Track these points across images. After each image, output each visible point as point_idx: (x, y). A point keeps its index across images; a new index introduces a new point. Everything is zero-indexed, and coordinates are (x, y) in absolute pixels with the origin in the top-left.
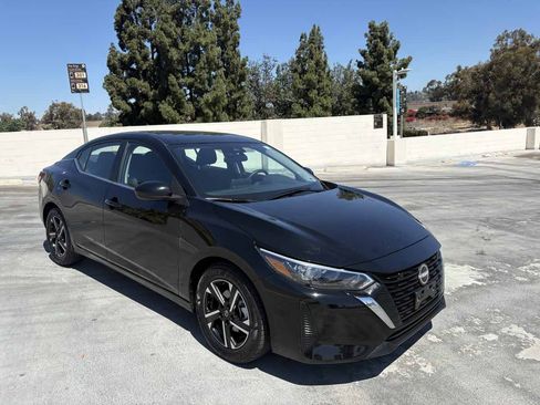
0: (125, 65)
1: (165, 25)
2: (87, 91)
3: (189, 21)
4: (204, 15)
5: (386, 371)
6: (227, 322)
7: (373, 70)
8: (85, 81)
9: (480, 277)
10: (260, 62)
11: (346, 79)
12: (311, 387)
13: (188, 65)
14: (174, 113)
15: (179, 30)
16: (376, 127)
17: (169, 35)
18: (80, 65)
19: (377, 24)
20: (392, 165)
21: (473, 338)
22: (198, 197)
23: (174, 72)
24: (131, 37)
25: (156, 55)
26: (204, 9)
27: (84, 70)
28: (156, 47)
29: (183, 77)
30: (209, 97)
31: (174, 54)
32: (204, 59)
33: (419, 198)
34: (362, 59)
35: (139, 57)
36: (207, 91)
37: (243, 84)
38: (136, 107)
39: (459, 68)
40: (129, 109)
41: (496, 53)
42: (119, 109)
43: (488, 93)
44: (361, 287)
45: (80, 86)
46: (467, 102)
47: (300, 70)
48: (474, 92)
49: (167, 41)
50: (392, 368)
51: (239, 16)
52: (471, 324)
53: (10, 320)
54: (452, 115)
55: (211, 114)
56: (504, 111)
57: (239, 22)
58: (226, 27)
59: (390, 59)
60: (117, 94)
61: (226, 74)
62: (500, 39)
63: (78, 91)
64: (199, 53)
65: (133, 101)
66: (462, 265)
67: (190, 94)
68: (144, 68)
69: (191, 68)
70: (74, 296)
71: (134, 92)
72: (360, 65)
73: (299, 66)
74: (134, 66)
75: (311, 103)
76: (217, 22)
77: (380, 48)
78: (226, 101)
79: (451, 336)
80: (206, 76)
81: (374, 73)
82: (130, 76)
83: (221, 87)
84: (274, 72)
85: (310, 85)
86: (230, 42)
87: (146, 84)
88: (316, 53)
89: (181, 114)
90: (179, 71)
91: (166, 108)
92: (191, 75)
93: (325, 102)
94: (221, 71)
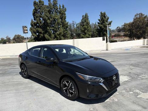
0: (35, 24)
1: (46, 14)
2: (27, 33)
3: (53, 13)
4: (57, 11)
5: (106, 101)
6: (69, 90)
7: (102, 24)
8: (27, 30)
9: (129, 79)
10: (72, 23)
11: (95, 27)
12: (89, 105)
13: (52, 24)
14: (49, 37)
15: (50, 15)
16: (103, 40)
17: (47, 16)
18: (26, 26)
19: (103, 13)
20: (108, 50)
21: (127, 93)
22: (61, 61)
23: (48, 26)
24: (37, 17)
25: (44, 22)
26: (57, 10)
27: (27, 27)
28: (44, 19)
29: (51, 27)
30: (58, 33)
31: (49, 21)
32: (57, 22)
33: (114, 59)
34: (99, 22)
35: (39, 22)
36: (58, 31)
37: (67, 29)
38: (38, 36)
39: (125, 23)
41: (135, 19)
42: (34, 36)
43: (133, 30)
44: (100, 81)
46: (127, 32)
47: (82, 25)
48: (129, 30)
49: (47, 18)
50: (108, 100)
51: (66, 11)
52: (127, 90)
53: (15, 92)
54: (123, 36)
55: (59, 37)
56: (138, 35)
57: (66, 13)
58: (62, 14)
59: (106, 21)
60: (33, 32)
61: (63, 26)
62: (135, 16)
63: (25, 33)
64: (55, 21)
65: (37, 34)
66: (125, 76)
67: (53, 32)
68: (41, 25)
69: (53, 25)
70: (30, 85)
71: (38, 32)
72: (98, 23)
73: (82, 24)
74: (38, 25)
75: (85, 34)
76: (60, 13)
77: (104, 19)
78: (63, 34)
79: (122, 93)
80: (57, 27)
81: (102, 25)
82: (37, 27)
83: (62, 30)
84: (75, 25)
85: (85, 29)
86: (63, 18)
87: (41, 29)
88: (86, 20)
89: (51, 37)
90: (50, 26)
91: (46, 36)
92: (53, 27)
93: (89, 33)
94: (61, 26)
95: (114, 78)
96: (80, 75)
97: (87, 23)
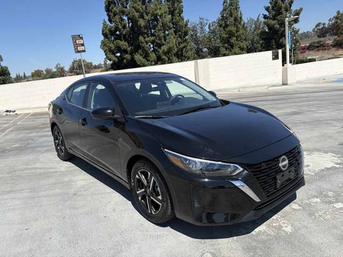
0: (112, 33)
1: (135, 5)
2: (84, 51)
5: (257, 230)
7: (274, 19)
8: (83, 45)
9: (339, 161)
10: (198, 22)
11: (256, 28)
12: (202, 241)
13: (151, 29)
14: (144, 60)
15: (144, 7)
16: (273, 59)
17: (137, 11)
18: (79, 36)
20: (286, 84)
21: (326, 206)
22: (130, 116)
23: (142, 34)
24: (115, 14)
25: (131, 24)
27: (82, 38)
28: (131, 19)
29: (148, 37)
30: (165, 48)
31: (142, 23)
32: (160, 24)
33: (301, 106)
34: (267, 13)
35: (120, 27)
36: (163, 45)
37: (187, 37)
38: (121, 58)
40: (116, 60)
42: (110, 60)
44: (234, 174)
45: (80, 48)
47: (224, 25)
49: (137, 15)
50: (262, 228)
52: (326, 196)
53: (28, 194)
54: (334, 46)
55: (167, 59)
60: (109, 51)
61: (175, 32)
63: (79, 52)
64: (157, 20)
65: (118, 54)
66: (326, 152)
67: (153, 47)
68: (124, 33)
69: (153, 31)
70: (66, 179)
71: (119, 49)
72: (265, 17)
73: (223, 23)
74: (118, 33)
75: (232, 46)
77: (279, 4)
78: (176, 49)
79: (309, 205)
80: (162, 34)
81: (276, 21)
82: (116, 39)
83: (172, 41)
84: (206, 28)
85: (231, 34)
86: (177, 11)
87: (126, 43)
88: (234, 12)
89: (148, 61)
90: (145, 33)
91: (138, 57)
92: (153, 35)
93: (242, 44)
94: (172, 31)
95: (284, 163)
96: (175, 157)
97: (236, 19)
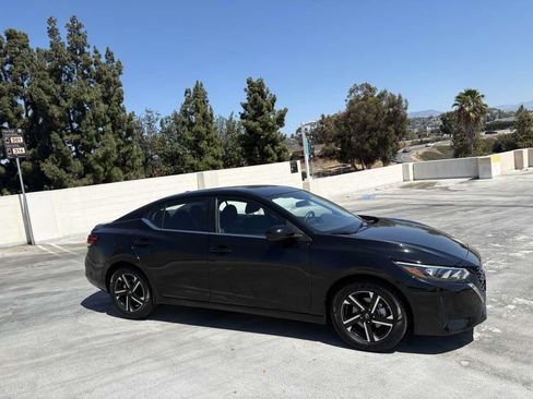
1: (43, 83)
3: (70, 77)
4: (85, 72)
7: (255, 120)
8: (22, 146)
10: (143, 116)
11: (230, 129)
13: (71, 122)
14: (61, 173)
15: (59, 87)
16: (292, 172)
17: (48, 92)
19: (254, 80)
23: (57, 129)
25: (30, 113)
26: (86, 66)
27: (20, 134)
28: (30, 103)
29: (68, 134)
30: (97, 153)
31: (55, 111)
34: (242, 111)
35: (11, 115)
36: (95, 148)
39: (323, 116)
41: (351, 103)
43: (350, 137)
46: (333, 145)
47: (187, 123)
48: (339, 137)
49: (46, 98)
51: (120, 73)
54: (321, 157)
55: (102, 170)
56: (366, 151)
57: (121, 78)
58: (108, 83)
59: (269, 110)
61: (114, 129)
62: (351, 91)
64: (84, 110)
67: (76, 151)
69: (75, 125)
73: (186, 119)
74: (6, 125)
75: (200, 153)
76: (98, 79)
77: (258, 101)
78: (116, 156)
80: (93, 132)
81: (257, 123)
83: (111, 142)
84: (157, 125)
85: (199, 137)
86: (114, 98)
88: (201, 106)
89: (67, 172)
90: (64, 129)
91: (49, 167)
92: (74, 132)
93: (216, 152)
94: (109, 127)
97: (204, 116)
